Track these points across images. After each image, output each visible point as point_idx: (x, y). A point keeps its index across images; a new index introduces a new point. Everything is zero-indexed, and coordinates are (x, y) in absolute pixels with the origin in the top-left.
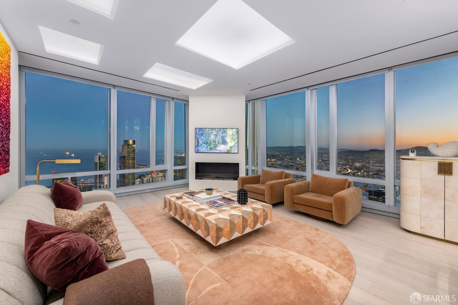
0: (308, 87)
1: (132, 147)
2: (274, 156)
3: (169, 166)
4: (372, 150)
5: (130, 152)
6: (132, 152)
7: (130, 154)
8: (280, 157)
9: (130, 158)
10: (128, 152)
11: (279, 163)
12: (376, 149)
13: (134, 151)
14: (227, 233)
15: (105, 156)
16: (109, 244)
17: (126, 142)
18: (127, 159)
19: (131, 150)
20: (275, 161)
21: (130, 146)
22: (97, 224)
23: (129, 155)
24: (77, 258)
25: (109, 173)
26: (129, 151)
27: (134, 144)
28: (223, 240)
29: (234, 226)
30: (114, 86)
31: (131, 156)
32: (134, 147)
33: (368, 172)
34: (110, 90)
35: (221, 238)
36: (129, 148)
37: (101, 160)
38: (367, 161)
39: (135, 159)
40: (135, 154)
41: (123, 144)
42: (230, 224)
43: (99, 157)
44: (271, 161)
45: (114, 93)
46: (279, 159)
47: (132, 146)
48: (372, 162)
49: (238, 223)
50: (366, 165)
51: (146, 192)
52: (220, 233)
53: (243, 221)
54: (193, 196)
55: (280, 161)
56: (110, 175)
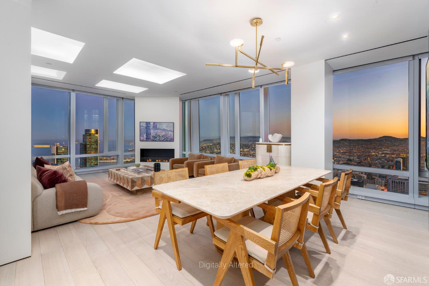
0: (221, 93)
1: (95, 137)
2: (247, 146)
3: (120, 151)
4: (342, 140)
5: (92, 143)
6: (94, 143)
7: (92, 144)
8: (252, 147)
9: (92, 149)
10: (90, 143)
11: (252, 153)
12: (346, 138)
13: (96, 141)
14: (139, 184)
15: (63, 147)
16: (70, 179)
17: (88, 131)
18: (88, 150)
19: (93, 140)
20: (247, 151)
21: (92, 135)
22: (65, 170)
23: (91, 146)
24: (59, 177)
25: (69, 157)
26: (91, 141)
27: (97, 133)
28: (136, 188)
29: (145, 181)
30: (73, 90)
31: (94, 146)
32: (96, 137)
33: (338, 161)
34: (70, 93)
35: (135, 186)
36: (91, 138)
37: (59, 152)
38: (337, 151)
39: (97, 150)
40: (97, 144)
41: (84, 134)
42: (141, 180)
43: (57, 148)
44: (244, 151)
45: (73, 95)
46: (252, 149)
47: (94, 135)
48: (342, 151)
49: (147, 180)
50: (337, 154)
51: (100, 172)
52: (134, 184)
53: (151, 179)
54: (127, 168)
55: (253, 151)
56: (70, 158)
